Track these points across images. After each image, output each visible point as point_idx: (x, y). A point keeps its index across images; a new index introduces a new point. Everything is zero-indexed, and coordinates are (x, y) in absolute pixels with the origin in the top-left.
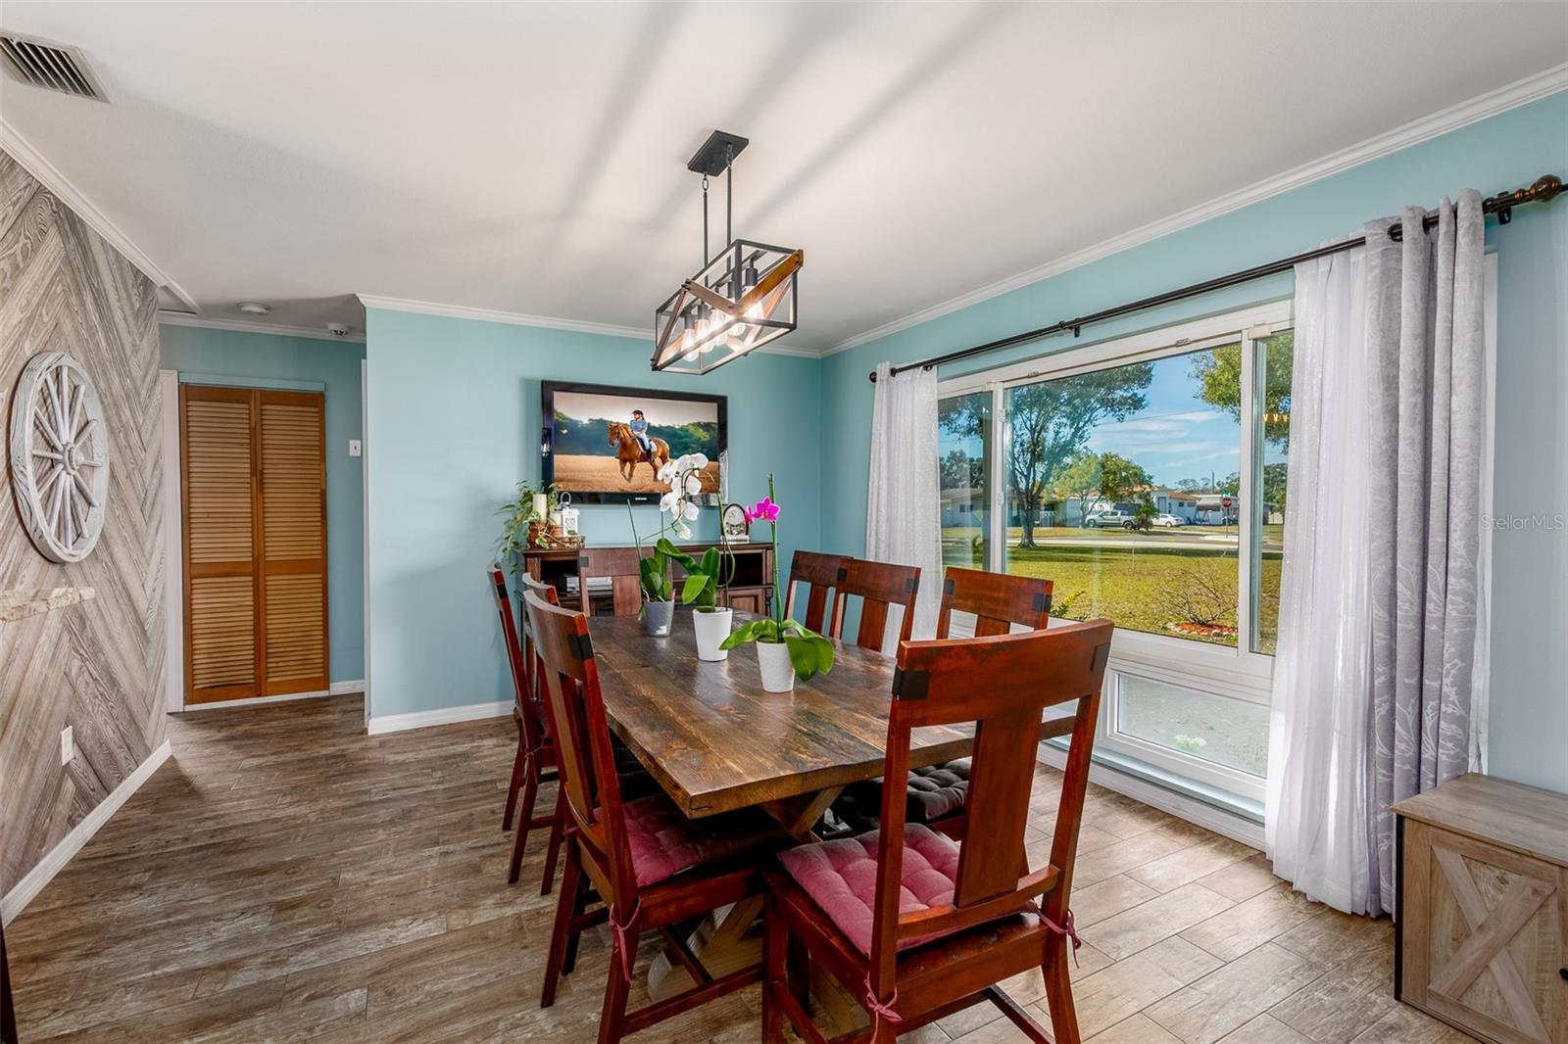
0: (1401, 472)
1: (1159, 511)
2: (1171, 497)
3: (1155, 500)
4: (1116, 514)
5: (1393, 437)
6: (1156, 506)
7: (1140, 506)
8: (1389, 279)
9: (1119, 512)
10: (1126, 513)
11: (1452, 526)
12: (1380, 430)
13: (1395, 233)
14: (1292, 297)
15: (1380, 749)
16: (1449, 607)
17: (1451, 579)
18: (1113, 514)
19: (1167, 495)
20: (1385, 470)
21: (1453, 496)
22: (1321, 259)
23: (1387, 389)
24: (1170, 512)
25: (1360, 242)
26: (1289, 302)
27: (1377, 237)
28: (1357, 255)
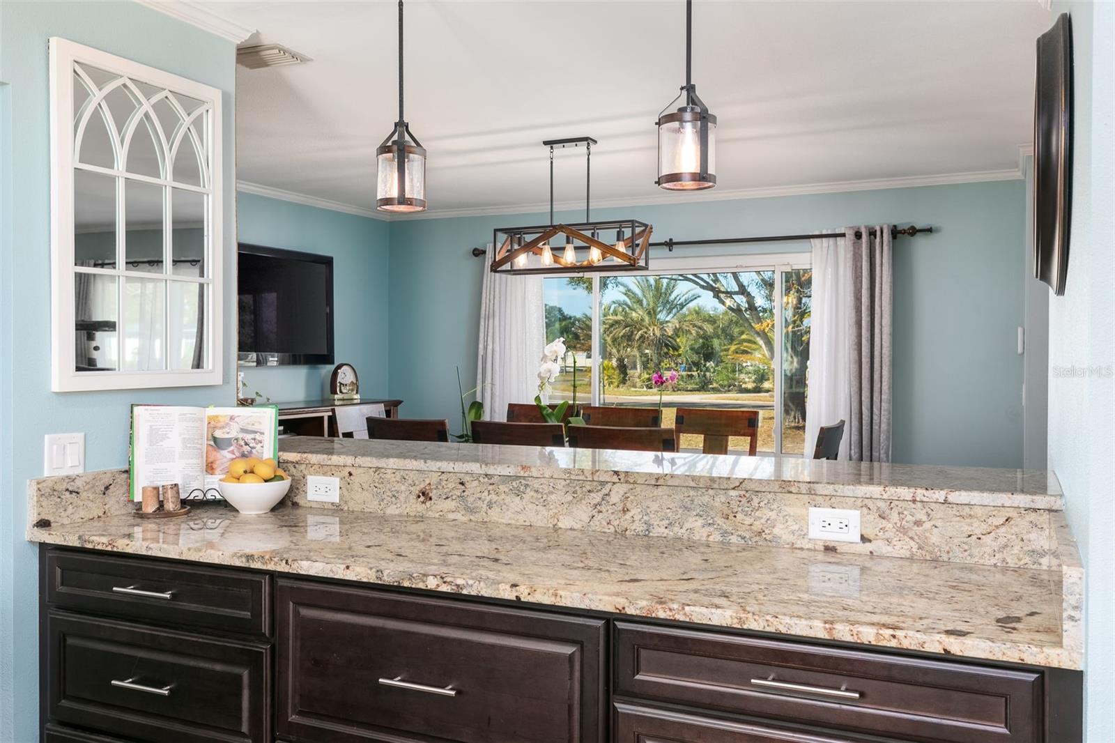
0: (863, 354)
11: (883, 380)
12: (854, 331)
13: (858, 235)
14: (811, 252)
16: (882, 417)
17: (883, 404)
20: (856, 352)
21: (883, 365)
22: (824, 239)
23: (856, 312)
25: (843, 235)
26: (809, 254)
28: (840, 241)
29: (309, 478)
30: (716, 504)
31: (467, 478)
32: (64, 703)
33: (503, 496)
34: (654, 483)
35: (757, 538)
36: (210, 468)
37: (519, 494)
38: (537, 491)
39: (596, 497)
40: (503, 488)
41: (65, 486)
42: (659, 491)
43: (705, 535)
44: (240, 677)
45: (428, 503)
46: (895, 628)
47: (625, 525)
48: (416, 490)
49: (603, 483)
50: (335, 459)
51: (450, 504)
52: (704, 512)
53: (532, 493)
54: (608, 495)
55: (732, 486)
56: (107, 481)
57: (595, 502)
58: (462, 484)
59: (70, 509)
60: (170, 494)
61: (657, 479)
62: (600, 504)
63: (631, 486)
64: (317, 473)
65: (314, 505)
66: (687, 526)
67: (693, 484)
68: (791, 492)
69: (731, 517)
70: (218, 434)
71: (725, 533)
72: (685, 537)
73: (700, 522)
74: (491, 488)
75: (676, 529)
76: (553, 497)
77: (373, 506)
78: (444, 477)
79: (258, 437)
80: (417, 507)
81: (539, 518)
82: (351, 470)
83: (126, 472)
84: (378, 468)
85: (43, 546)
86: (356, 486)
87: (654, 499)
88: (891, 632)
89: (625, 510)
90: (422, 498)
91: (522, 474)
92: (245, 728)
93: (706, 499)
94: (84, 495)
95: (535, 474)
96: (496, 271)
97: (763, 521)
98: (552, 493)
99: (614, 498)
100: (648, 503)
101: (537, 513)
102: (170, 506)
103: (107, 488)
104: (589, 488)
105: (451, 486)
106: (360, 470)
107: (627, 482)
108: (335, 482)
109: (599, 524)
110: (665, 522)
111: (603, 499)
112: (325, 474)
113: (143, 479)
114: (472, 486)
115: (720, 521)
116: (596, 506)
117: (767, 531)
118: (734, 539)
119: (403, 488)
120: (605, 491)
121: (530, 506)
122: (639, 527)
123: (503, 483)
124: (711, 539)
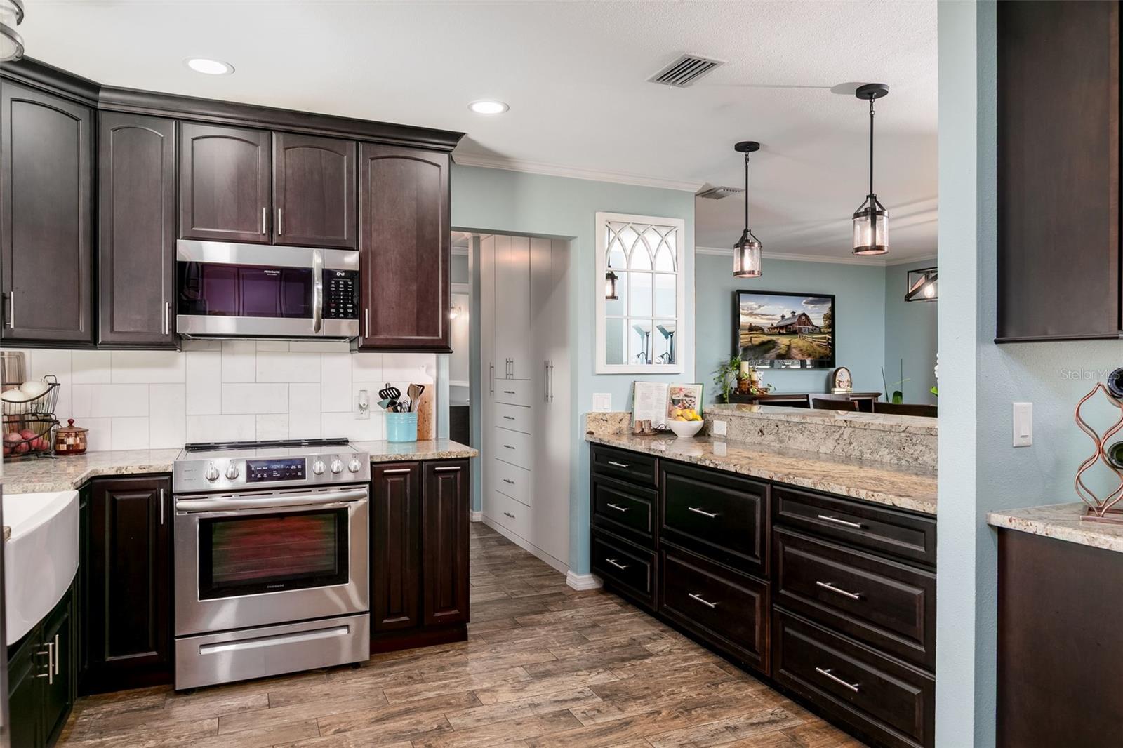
29: (714, 421)
30: (895, 441)
31: (779, 423)
32: (597, 515)
33: (795, 433)
34: (863, 427)
35: (915, 462)
36: (670, 414)
37: (802, 432)
38: (810, 431)
39: (837, 435)
40: (795, 429)
41: (601, 417)
42: (866, 433)
43: (889, 459)
44: (648, 505)
45: (763, 436)
46: (874, 491)
47: (850, 452)
48: (758, 429)
49: (840, 427)
50: (725, 412)
51: (772, 437)
52: (889, 445)
53: (807, 432)
54: (842, 434)
55: (902, 430)
56: (621, 417)
57: (836, 438)
58: (777, 426)
59: (603, 429)
60: (646, 424)
61: (865, 425)
62: (838, 439)
63: (853, 429)
64: (718, 419)
65: (717, 436)
66: (880, 453)
67: (882, 429)
68: (932, 435)
69: (902, 449)
70: (674, 397)
71: (899, 459)
72: (879, 460)
73: (887, 451)
74: (789, 428)
75: (875, 455)
76: (817, 435)
77: (740, 438)
78: (769, 422)
79: (692, 399)
80: (758, 438)
81: (810, 446)
82: (731, 417)
83: (631, 413)
84: (742, 417)
85: (592, 443)
86: (733, 426)
87: (864, 437)
88: (872, 493)
89: (851, 443)
90: (760, 434)
91: (803, 421)
92: (650, 530)
93: (890, 438)
94: (610, 422)
95: (809, 422)
96: (908, 300)
97: (918, 452)
98: (817, 432)
99: (845, 436)
100: (862, 439)
101: (810, 443)
102: (646, 431)
103: (621, 420)
104: (834, 430)
105: (773, 427)
106: (735, 418)
107: (851, 427)
108: (724, 424)
109: (838, 451)
110: (870, 451)
111: (840, 436)
112: (721, 420)
113: (638, 417)
114: (781, 427)
115: (896, 451)
116: (836, 441)
117: (921, 458)
118: (903, 462)
119: (752, 428)
120: (841, 432)
121: (807, 439)
122: (857, 453)
123: (795, 426)
124: (892, 461)
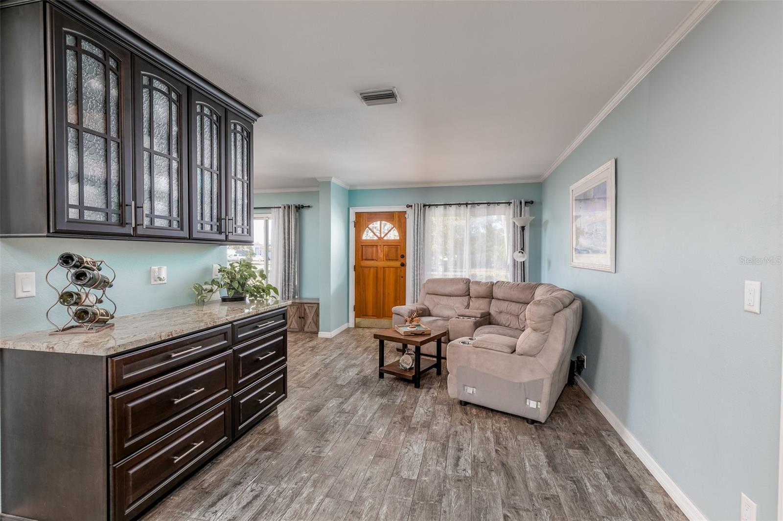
1: (256, 254)
2: (261, 248)
3: (254, 249)
4: (236, 255)
5: (285, 243)
6: (254, 252)
7: (247, 251)
8: (284, 211)
9: (238, 255)
10: (241, 255)
15: (284, 296)
18: (235, 255)
19: (259, 247)
24: (260, 254)
25: (280, 207)
27: (283, 207)
28: (279, 210)
